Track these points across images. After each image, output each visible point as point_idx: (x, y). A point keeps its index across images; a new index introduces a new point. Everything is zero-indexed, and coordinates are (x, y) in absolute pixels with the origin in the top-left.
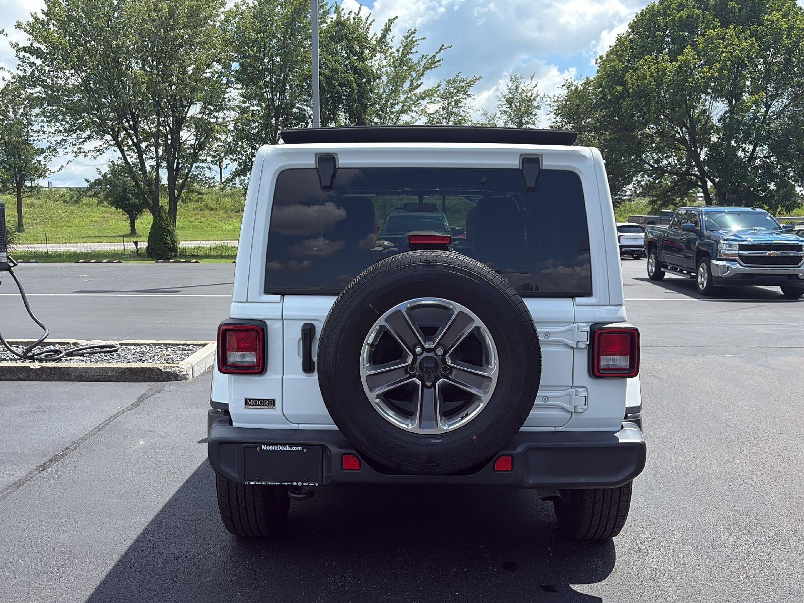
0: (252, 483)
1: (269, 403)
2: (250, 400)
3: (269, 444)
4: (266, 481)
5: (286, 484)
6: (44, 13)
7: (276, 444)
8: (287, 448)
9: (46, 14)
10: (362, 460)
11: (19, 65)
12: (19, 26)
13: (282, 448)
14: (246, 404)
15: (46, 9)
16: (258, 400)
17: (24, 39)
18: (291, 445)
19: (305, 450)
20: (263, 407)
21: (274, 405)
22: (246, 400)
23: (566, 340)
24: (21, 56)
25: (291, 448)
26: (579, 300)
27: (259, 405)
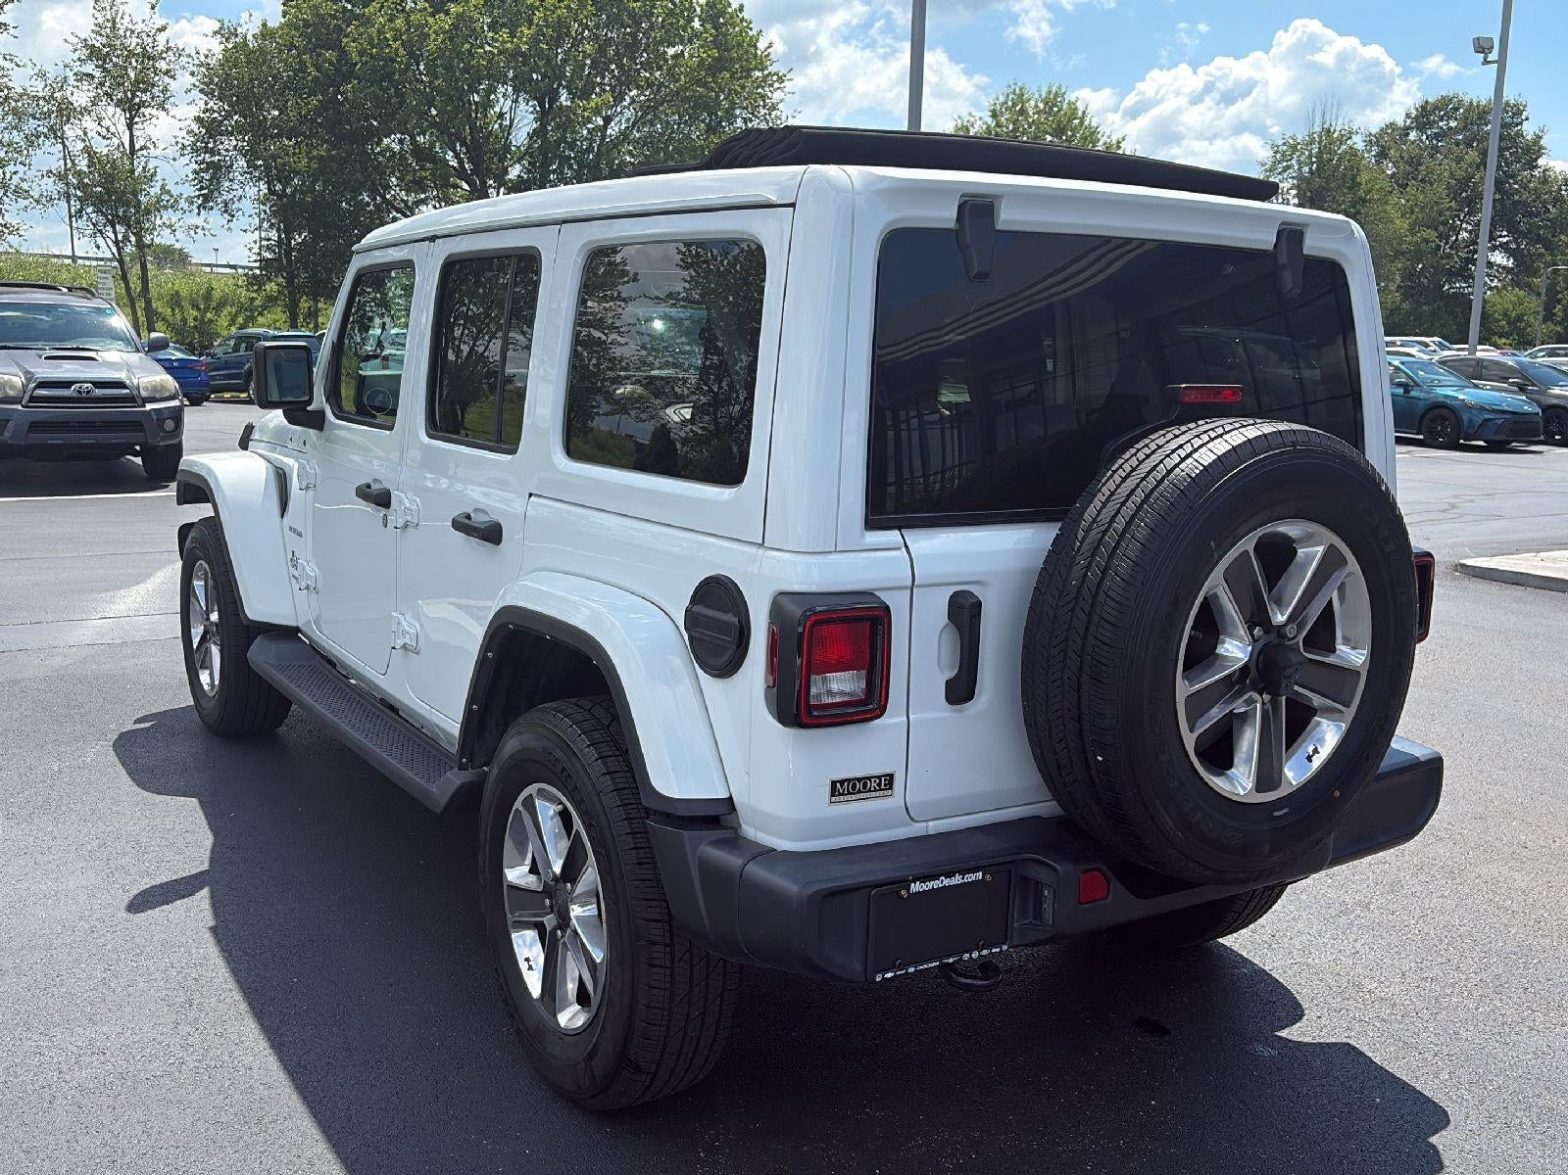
0: (889, 975)
1: (879, 785)
2: (842, 782)
3: (924, 879)
4: (916, 963)
5: (951, 960)
7: (935, 877)
8: (957, 880)
10: (1113, 878)
13: (947, 882)
14: (834, 792)
16: (859, 780)
18: (963, 872)
19: (988, 877)
20: (868, 795)
21: (891, 788)
22: (834, 783)
25: (963, 879)
27: (859, 792)
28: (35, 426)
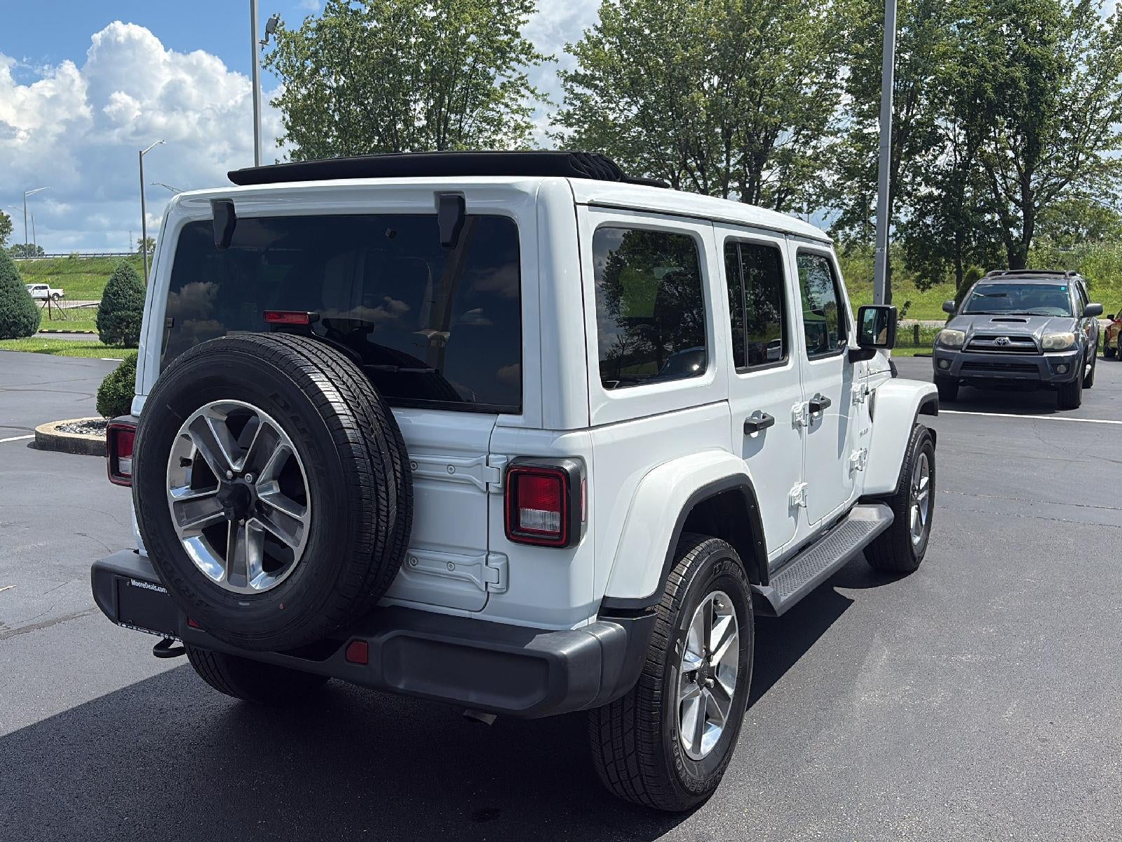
3: (138, 580)
6: (597, 28)
9: (600, 30)
11: (566, 98)
12: (568, 49)
15: (600, 24)
17: (574, 65)
23: (474, 478)
24: (568, 87)
26: (503, 418)
28: (967, 365)
